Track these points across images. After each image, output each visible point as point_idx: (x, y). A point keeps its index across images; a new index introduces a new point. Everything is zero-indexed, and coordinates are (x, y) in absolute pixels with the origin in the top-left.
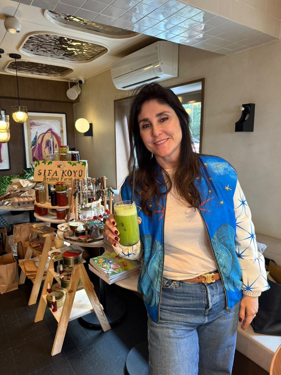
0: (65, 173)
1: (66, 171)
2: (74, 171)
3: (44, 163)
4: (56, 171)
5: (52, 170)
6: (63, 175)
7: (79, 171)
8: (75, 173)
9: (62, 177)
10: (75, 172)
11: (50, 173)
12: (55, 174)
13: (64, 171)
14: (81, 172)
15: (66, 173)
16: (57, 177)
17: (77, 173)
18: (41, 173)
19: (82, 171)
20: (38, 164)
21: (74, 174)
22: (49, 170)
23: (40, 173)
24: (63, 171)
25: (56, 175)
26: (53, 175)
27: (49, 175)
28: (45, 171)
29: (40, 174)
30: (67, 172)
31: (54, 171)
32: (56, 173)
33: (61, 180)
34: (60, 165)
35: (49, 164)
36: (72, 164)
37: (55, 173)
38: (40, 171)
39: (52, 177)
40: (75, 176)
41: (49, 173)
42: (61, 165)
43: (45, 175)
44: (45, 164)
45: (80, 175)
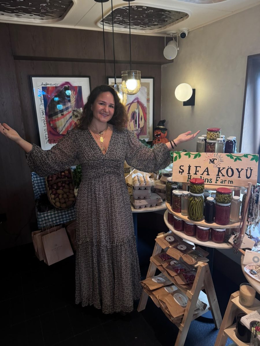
0: (221, 171)
1: (224, 168)
2: (238, 169)
3: (188, 156)
4: (207, 168)
5: (200, 167)
6: (218, 175)
7: (247, 170)
8: (239, 172)
9: (217, 177)
10: (240, 170)
11: (198, 171)
12: (206, 173)
13: (221, 169)
14: (249, 171)
15: (224, 172)
16: (208, 177)
17: (243, 173)
18: (183, 171)
19: (251, 170)
20: (178, 156)
21: (238, 173)
22: (196, 167)
23: (181, 171)
24: (219, 168)
25: (208, 174)
26: (202, 174)
27: (196, 174)
28: (190, 167)
29: (181, 172)
30: (225, 170)
31: (203, 169)
32: (208, 171)
33: (216, 183)
34: (214, 159)
35: (195, 157)
36: (235, 158)
37: (205, 171)
38: (182, 167)
39: (201, 177)
40: (239, 177)
41: (196, 171)
42: (216, 159)
43: (189, 173)
44: (190, 156)
45: (249, 176)
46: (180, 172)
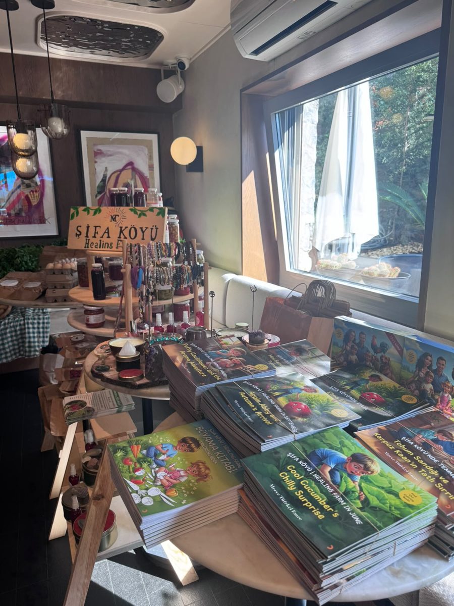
0: (124, 232)
1: (126, 227)
2: (141, 228)
3: (86, 212)
4: (108, 228)
5: (100, 226)
6: (120, 237)
7: (152, 229)
8: (143, 232)
9: (118, 240)
10: (144, 229)
11: (97, 233)
12: (106, 235)
13: (123, 229)
14: (154, 230)
15: (126, 233)
16: (109, 241)
17: (147, 233)
18: (80, 233)
19: (157, 229)
20: (75, 213)
21: (142, 234)
22: (96, 227)
23: (78, 233)
24: (121, 228)
25: (109, 237)
26: (102, 237)
27: (95, 237)
28: (88, 227)
29: (79, 235)
30: (128, 230)
31: (103, 229)
32: (108, 233)
33: (117, 248)
34: (116, 215)
35: (95, 214)
36: (139, 212)
37: (105, 232)
38: (79, 229)
39: (100, 241)
40: (143, 239)
41: (95, 233)
42: (118, 216)
43: (87, 236)
44: (88, 213)
45: (153, 237)
46: (77, 235)
